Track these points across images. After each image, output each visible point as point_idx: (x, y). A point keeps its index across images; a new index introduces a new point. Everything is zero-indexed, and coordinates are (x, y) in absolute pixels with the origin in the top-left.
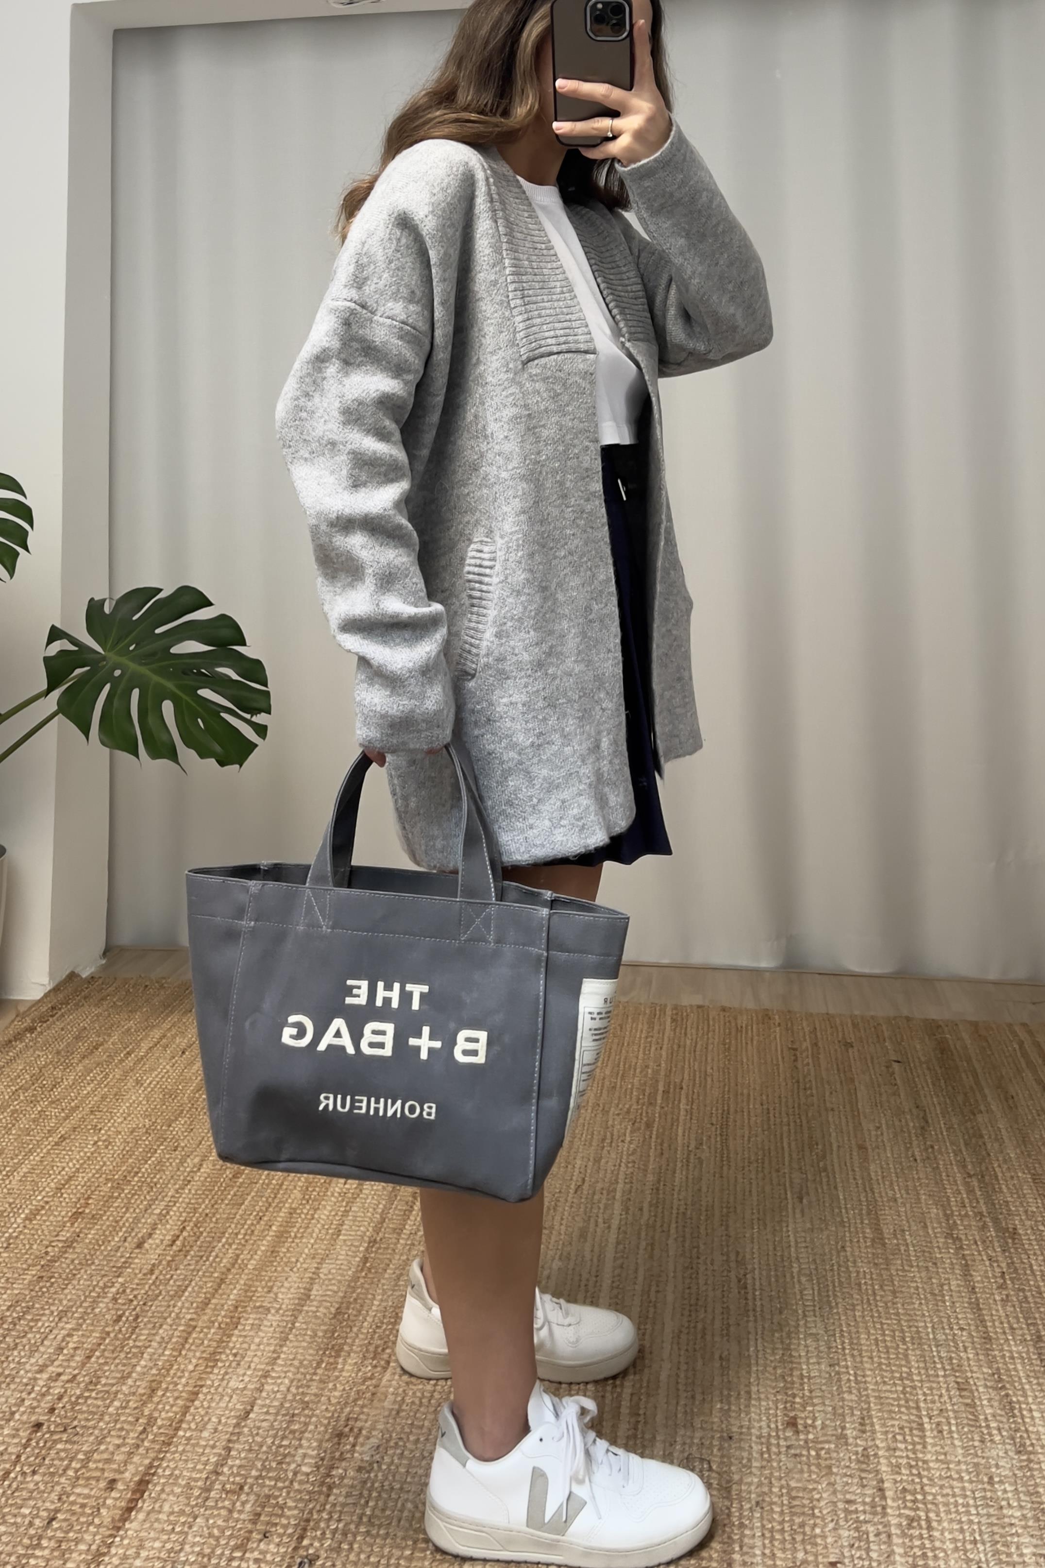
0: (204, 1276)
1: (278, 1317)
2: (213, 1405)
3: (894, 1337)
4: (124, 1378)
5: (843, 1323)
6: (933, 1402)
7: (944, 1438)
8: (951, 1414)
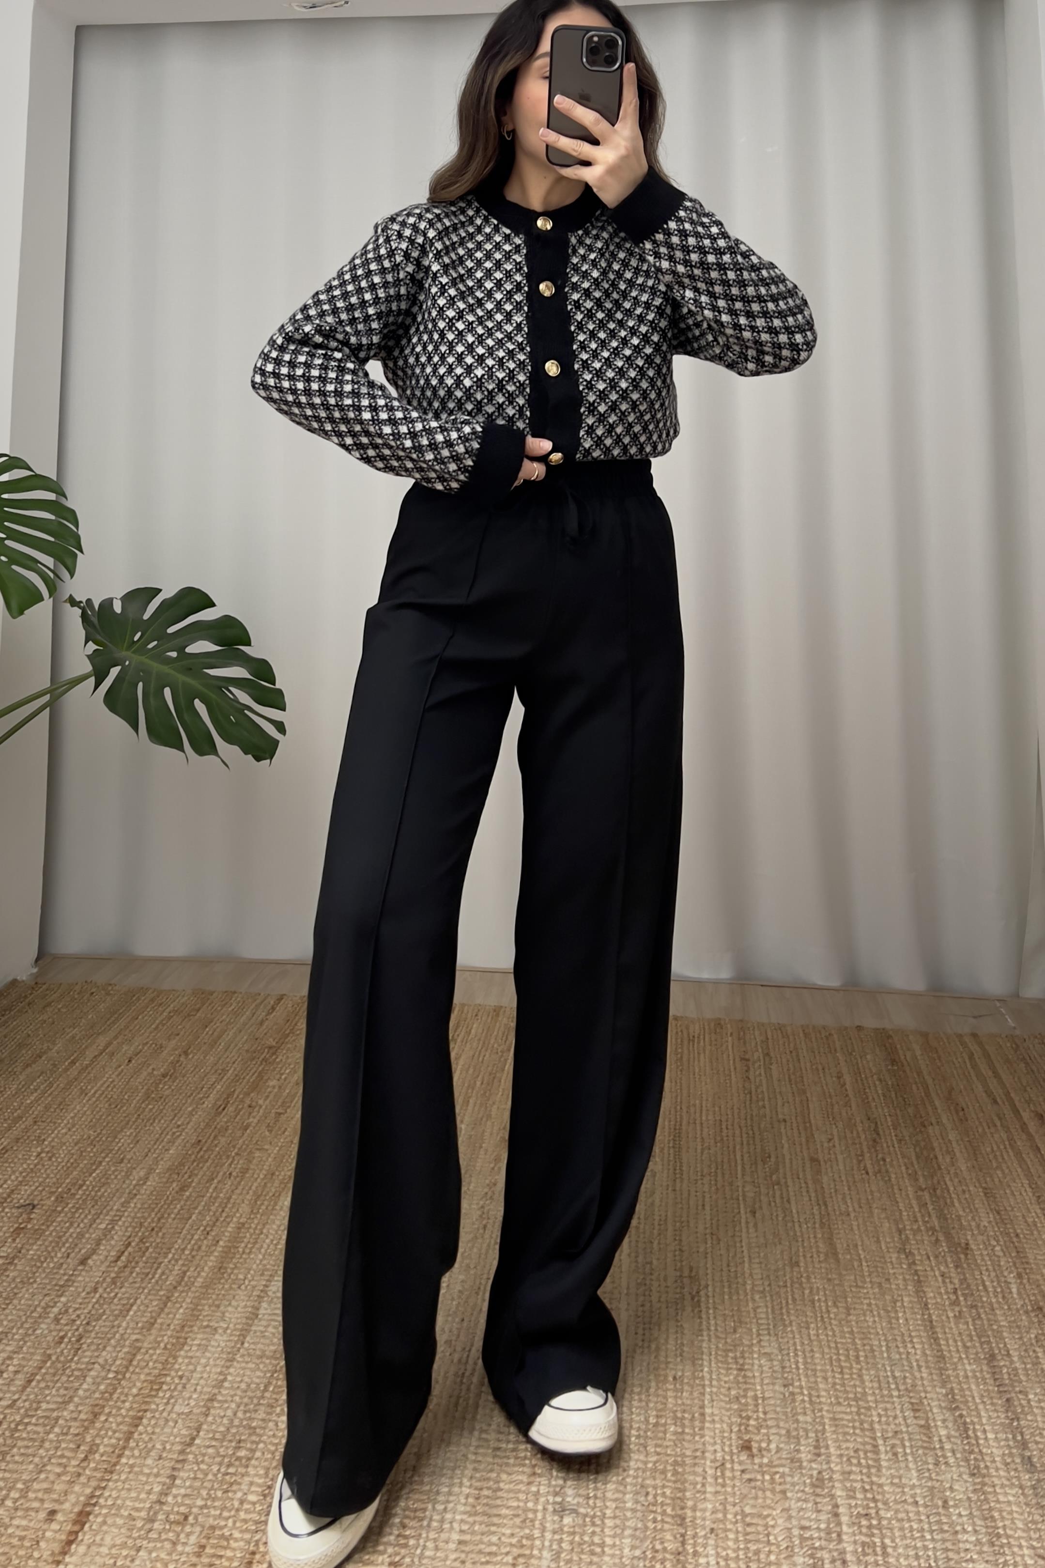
0: (149, 1294)
1: (225, 1338)
2: (157, 1430)
3: (848, 1356)
4: (65, 1403)
5: (797, 1341)
6: (888, 1424)
7: (898, 1462)
8: (906, 1437)
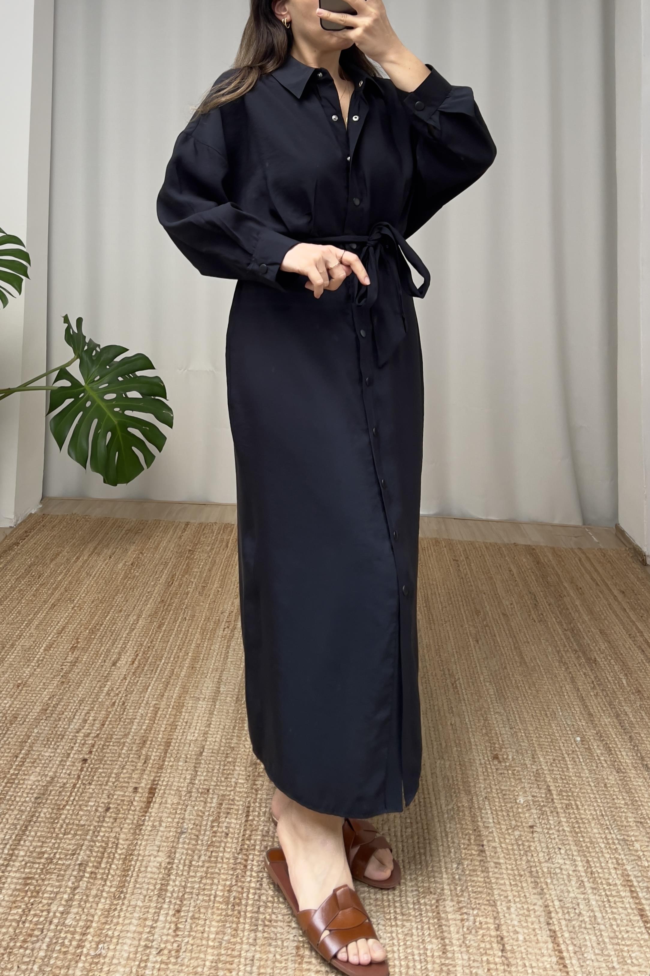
2: (181, 748)
3: (541, 714)
4: (126, 735)
5: (513, 706)
6: (569, 747)
8: (579, 753)
